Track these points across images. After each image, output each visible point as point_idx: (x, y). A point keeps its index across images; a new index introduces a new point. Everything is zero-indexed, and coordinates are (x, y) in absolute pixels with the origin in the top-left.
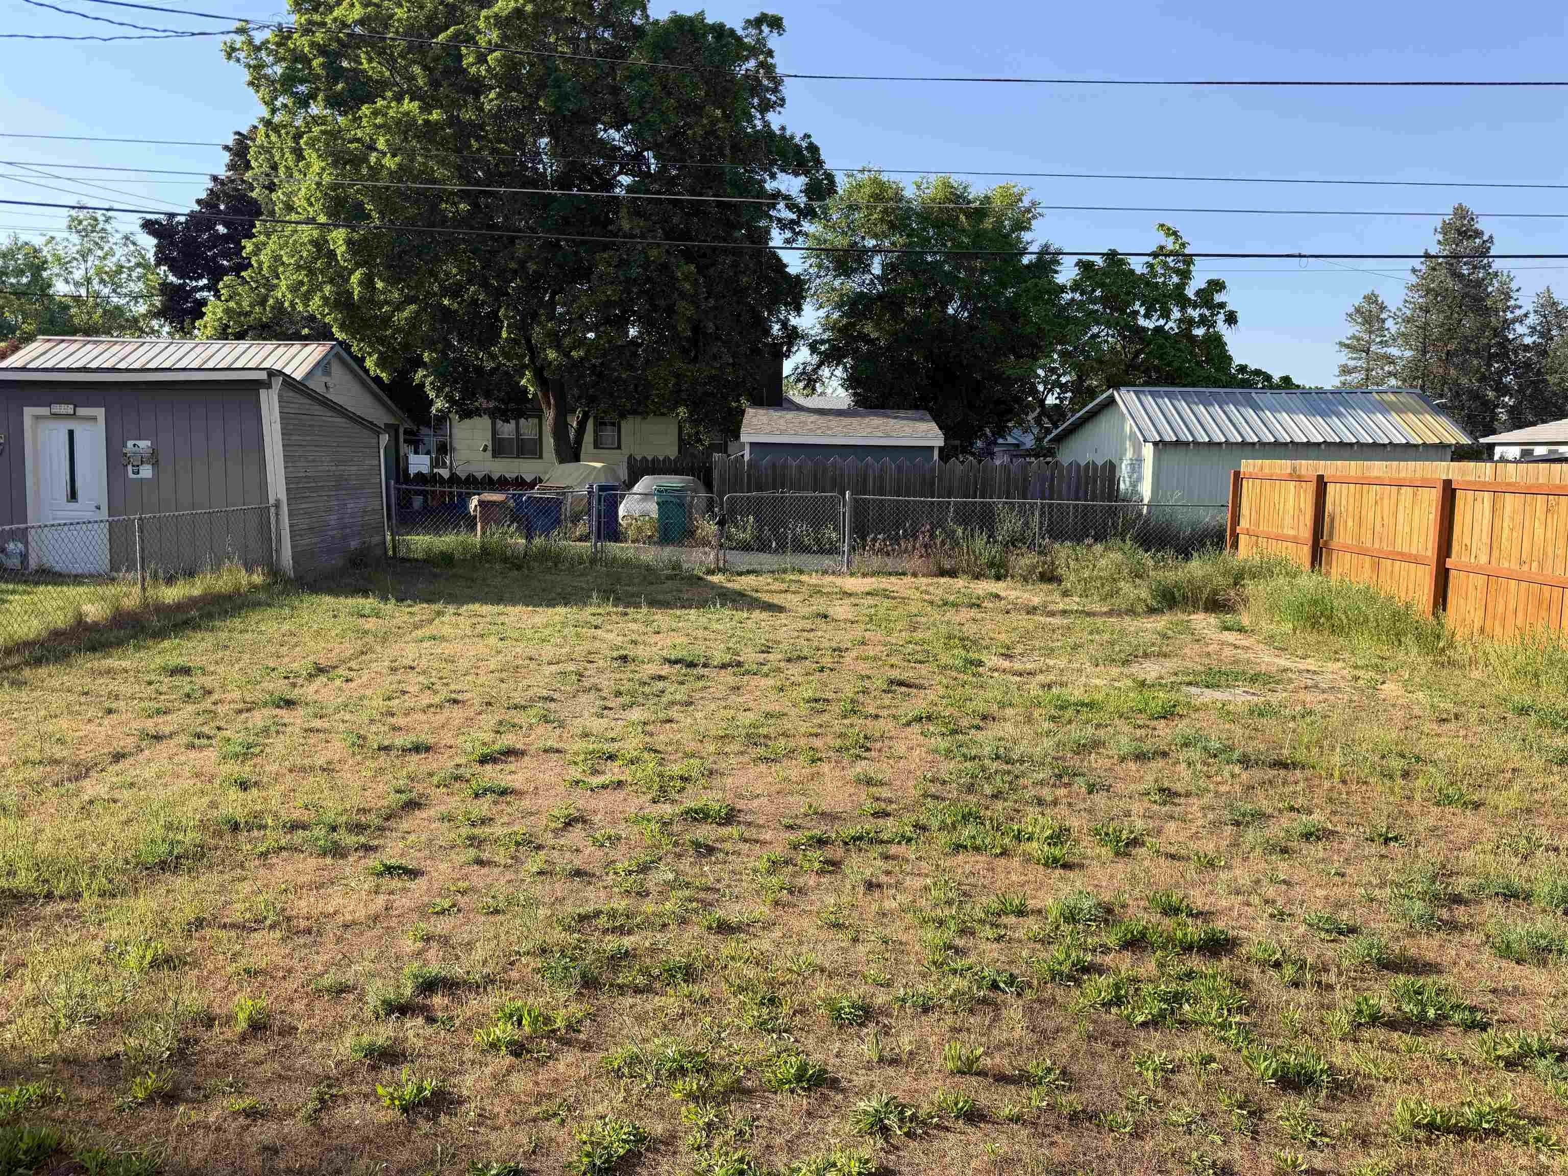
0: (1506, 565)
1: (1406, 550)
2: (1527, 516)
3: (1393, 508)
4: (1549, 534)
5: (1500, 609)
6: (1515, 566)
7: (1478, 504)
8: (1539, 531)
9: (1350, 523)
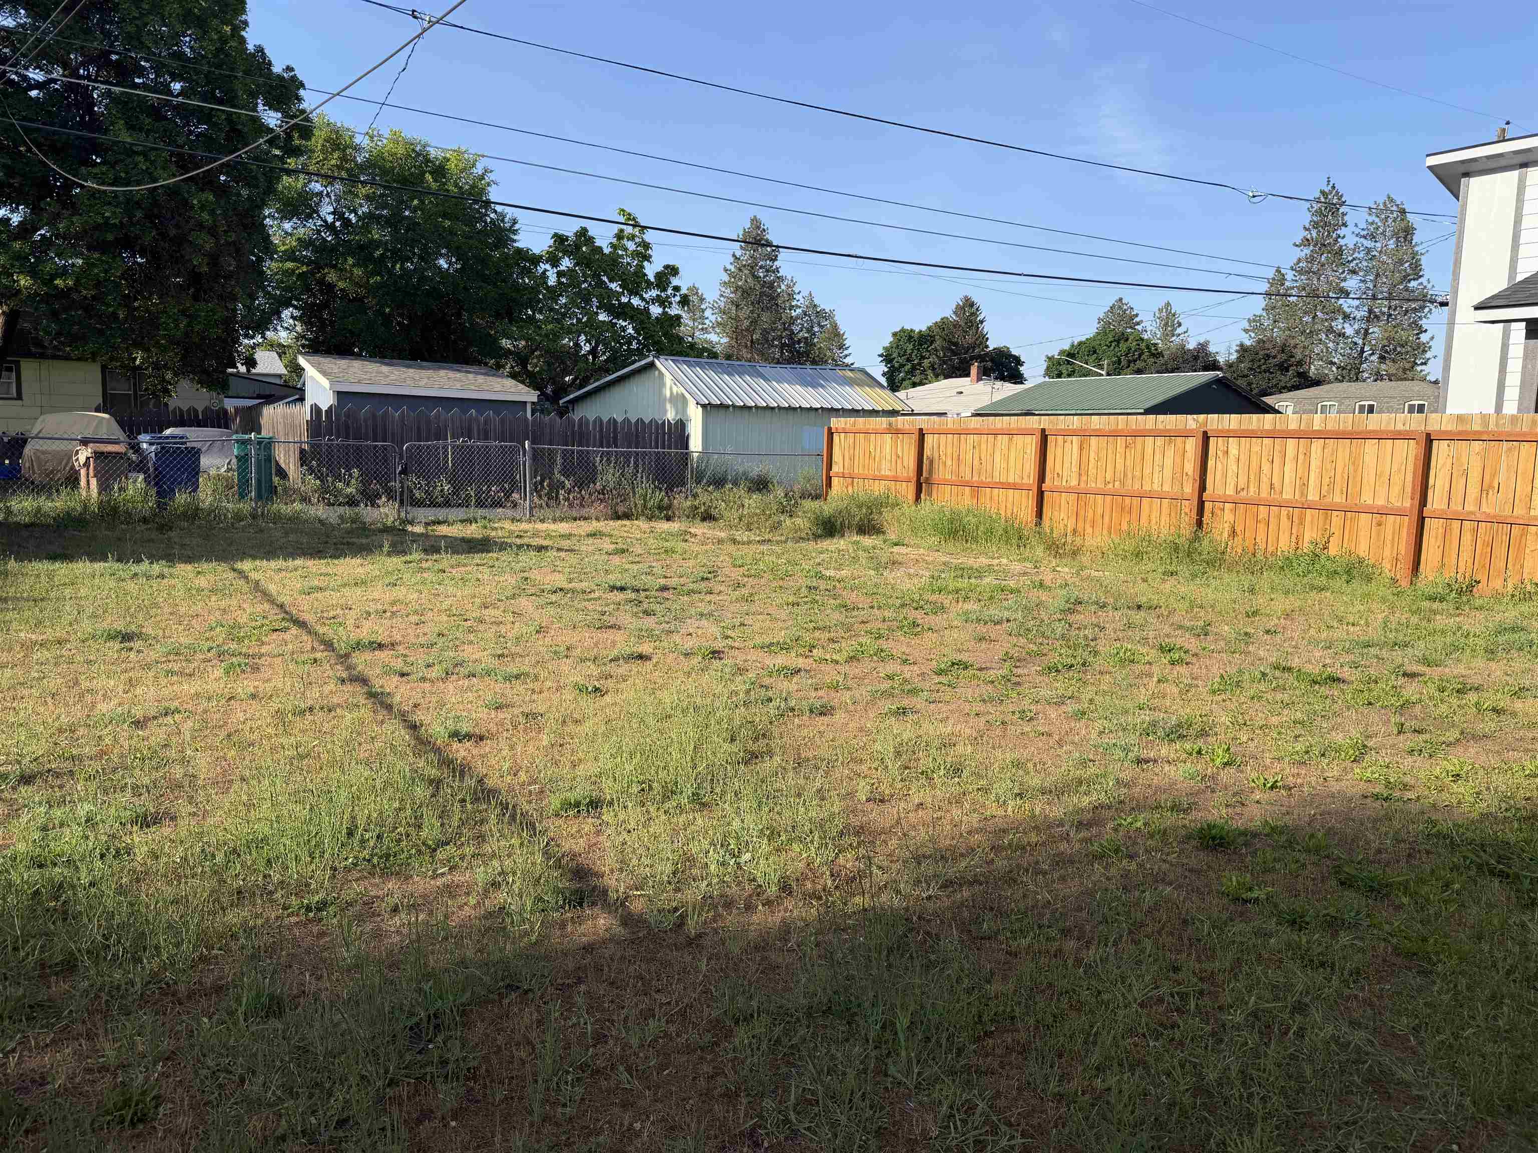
0: (1093, 485)
1: (1003, 480)
2: (1110, 451)
3: (990, 450)
4: (1128, 463)
5: (1090, 515)
6: (1100, 485)
7: (1068, 445)
8: (1120, 461)
9: (949, 463)
